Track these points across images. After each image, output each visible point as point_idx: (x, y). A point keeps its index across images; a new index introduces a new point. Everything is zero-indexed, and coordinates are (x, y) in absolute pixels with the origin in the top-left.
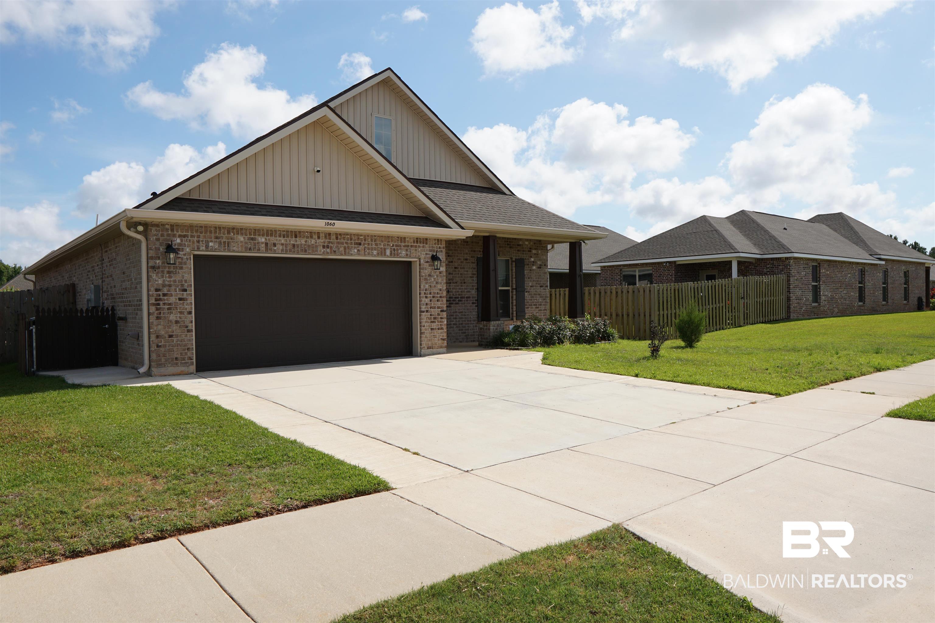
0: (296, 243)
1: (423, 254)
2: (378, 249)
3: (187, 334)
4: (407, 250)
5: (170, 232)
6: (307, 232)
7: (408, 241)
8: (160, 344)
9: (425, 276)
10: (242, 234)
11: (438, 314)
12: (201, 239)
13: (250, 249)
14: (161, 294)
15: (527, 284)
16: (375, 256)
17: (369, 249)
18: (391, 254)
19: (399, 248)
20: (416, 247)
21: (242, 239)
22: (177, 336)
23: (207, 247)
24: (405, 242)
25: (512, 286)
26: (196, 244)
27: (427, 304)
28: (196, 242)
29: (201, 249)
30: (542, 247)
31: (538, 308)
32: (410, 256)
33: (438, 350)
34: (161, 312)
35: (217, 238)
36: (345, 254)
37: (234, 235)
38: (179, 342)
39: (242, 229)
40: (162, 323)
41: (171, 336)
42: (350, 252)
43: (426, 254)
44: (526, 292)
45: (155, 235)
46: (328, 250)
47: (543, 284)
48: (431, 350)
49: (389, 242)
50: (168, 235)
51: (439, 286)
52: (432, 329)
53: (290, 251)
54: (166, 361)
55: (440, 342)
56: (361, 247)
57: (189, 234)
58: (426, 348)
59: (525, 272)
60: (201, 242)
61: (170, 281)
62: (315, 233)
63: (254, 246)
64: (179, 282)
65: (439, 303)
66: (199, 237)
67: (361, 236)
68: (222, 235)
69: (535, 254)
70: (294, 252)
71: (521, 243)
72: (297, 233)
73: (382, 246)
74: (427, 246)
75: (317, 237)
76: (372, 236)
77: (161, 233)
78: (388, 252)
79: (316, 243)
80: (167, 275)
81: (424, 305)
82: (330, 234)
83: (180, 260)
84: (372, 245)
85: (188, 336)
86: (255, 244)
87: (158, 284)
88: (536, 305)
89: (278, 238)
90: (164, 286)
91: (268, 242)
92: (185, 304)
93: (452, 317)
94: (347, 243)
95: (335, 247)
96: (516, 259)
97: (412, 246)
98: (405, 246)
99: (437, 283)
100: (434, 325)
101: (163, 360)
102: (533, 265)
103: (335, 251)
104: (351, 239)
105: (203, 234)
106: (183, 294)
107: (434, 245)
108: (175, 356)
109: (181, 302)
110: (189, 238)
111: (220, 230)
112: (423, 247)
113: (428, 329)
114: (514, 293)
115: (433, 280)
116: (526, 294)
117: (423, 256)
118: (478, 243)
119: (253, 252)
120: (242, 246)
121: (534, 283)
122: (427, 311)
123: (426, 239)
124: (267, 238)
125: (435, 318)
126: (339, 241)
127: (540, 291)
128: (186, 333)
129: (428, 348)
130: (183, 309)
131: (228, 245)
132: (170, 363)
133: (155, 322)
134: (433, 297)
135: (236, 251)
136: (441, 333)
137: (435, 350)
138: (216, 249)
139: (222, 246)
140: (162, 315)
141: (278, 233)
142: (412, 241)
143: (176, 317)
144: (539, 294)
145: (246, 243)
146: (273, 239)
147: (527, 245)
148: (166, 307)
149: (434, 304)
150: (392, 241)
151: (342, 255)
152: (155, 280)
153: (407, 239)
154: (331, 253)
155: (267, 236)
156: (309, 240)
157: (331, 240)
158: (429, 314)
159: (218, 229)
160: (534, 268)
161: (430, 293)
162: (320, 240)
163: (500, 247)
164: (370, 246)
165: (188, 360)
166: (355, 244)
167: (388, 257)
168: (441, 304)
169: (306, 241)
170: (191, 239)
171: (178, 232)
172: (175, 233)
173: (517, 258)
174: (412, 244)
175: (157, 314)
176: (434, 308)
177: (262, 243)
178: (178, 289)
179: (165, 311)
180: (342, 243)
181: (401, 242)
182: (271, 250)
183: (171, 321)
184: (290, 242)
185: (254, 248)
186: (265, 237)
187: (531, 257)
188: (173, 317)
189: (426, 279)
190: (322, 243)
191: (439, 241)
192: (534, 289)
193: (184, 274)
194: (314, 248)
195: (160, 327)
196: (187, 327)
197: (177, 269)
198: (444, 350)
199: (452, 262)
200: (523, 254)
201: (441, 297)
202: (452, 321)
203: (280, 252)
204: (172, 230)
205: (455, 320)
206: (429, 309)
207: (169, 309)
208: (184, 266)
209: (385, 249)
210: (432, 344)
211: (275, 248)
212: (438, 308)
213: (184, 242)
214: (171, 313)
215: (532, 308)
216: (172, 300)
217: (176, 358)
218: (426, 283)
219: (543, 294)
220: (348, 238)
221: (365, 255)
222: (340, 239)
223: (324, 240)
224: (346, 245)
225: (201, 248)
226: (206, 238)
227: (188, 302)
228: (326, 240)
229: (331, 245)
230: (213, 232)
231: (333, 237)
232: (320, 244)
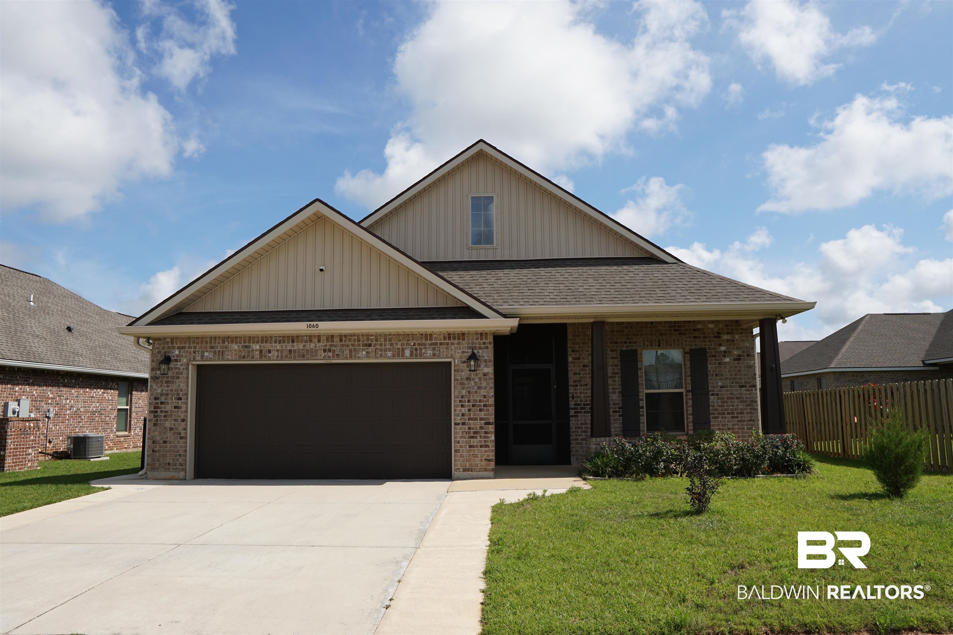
0: (292, 349)
1: (459, 353)
2: (394, 349)
3: (179, 441)
4: (434, 349)
5: (170, 345)
6: (306, 336)
7: (436, 339)
8: (155, 449)
9: (462, 379)
10: (236, 342)
11: (481, 428)
12: (197, 350)
13: (244, 357)
14: (159, 403)
15: (712, 383)
16: (389, 358)
17: (381, 350)
18: (411, 355)
19: (423, 347)
20: (448, 344)
21: (236, 347)
22: (170, 442)
23: (202, 356)
24: (431, 339)
25: (686, 388)
26: (192, 355)
27: (463, 415)
28: (192, 353)
29: (197, 359)
30: (742, 329)
31: (737, 417)
32: (438, 356)
33: (480, 473)
34: (158, 420)
35: (212, 347)
36: (351, 357)
37: (229, 343)
38: (172, 449)
39: (236, 338)
40: (158, 430)
41: (165, 442)
42: (357, 355)
43: (463, 352)
44: (712, 395)
45: (157, 348)
46: (330, 354)
47: (745, 382)
48: (470, 472)
49: (409, 340)
50: (169, 348)
51: (483, 392)
52: (470, 446)
53: (286, 357)
54: (160, 465)
55: (484, 463)
56: (371, 349)
57: (187, 345)
58: (461, 470)
59: (709, 366)
60: (197, 353)
61: (168, 390)
62: (315, 336)
63: (248, 353)
64: (175, 391)
65: (483, 413)
66: (195, 347)
67: (372, 335)
68: (217, 345)
69: (728, 341)
70: (291, 358)
71: (699, 326)
72: (295, 337)
73: (400, 346)
74: (464, 342)
75: (317, 340)
76: (385, 335)
77: (162, 346)
78: (407, 353)
79: (316, 347)
80: (165, 385)
81: (458, 415)
82: (332, 337)
83: (177, 371)
84: (385, 345)
85: (181, 443)
86: (249, 352)
87: (157, 393)
88: (733, 413)
89: (273, 344)
90: (162, 394)
91: (262, 349)
92: (179, 412)
93: (579, 430)
94: (352, 345)
95: (338, 350)
96: (690, 349)
97: (441, 344)
98: (431, 344)
99: (479, 388)
100: (474, 442)
101: (157, 465)
102: (725, 356)
103: (338, 355)
104: (359, 341)
105: (200, 345)
106: (178, 403)
107: (475, 341)
108: (168, 461)
109: (176, 410)
110: (187, 349)
111: (215, 340)
112: (459, 344)
113: (465, 446)
114: (690, 397)
115: (473, 384)
116: (712, 398)
117: (458, 355)
118: (623, 331)
119: (246, 359)
120: (235, 354)
121: (728, 382)
122: (464, 424)
123: (463, 334)
124: (262, 345)
125: (475, 433)
126: (343, 343)
127: (740, 394)
128: (179, 440)
129: (464, 470)
130: (177, 417)
131: (222, 354)
132: (163, 468)
133: (153, 428)
134: (473, 406)
135: (230, 359)
136: (486, 451)
137: (474, 474)
138: (210, 358)
139: (217, 355)
140: (158, 422)
141: (274, 339)
142: (442, 337)
143: (171, 424)
144: (738, 398)
145: (240, 351)
146: (268, 346)
147: (712, 329)
148: (163, 414)
149: (474, 415)
150: (413, 339)
151: (346, 358)
152: (155, 390)
153: (434, 336)
154: (333, 357)
155: (262, 342)
156: (308, 345)
157: (334, 343)
158: (467, 427)
159: (213, 339)
160: (727, 360)
161: (469, 401)
162: (320, 344)
163: (661, 334)
164: (383, 347)
165: (179, 466)
166: (363, 346)
167: (407, 358)
168: (485, 415)
169: (304, 346)
170: (188, 350)
171: (177, 344)
172: (175, 345)
173: (694, 347)
174: (443, 341)
175: (155, 421)
176: (476, 419)
177: (257, 350)
178: (174, 398)
179: (161, 418)
180: (348, 346)
181: (426, 340)
182: (265, 356)
183: (166, 428)
184: (286, 347)
185: (248, 356)
186: (260, 344)
187: (721, 345)
188: (168, 424)
189: (462, 384)
190: (323, 346)
191: (482, 335)
192: (727, 391)
193: (180, 384)
194: (313, 353)
195: (156, 433)
196: (180, 434)
197: (174, 379)
198: (491, 474)
199: (579, 358)
200: (705, 341)
201: (485, 406)
202: (580, 435)
203: (275, 359)
204: (172, 343)
205: (584, 434)
206: (467, 421)
207: (165, 416)
208: (181, 376)
209: (403, 350)
210: (471, 465)
211: (270, 355)
212: (481, 419)
213: (182, 353)
214: (167, 420)
215: (725, 418)
216: (168, 408)
217: (169, 464)
218: (463, 388)
219: (747, 398)
220: (355, 339)
221: (376, 358)
222: (345, 341)
223: (325, 343)
224: (352, 348)
225: (197, 358)
226: (201, 348)
227: (183, 410)
228: (328, 344)
229: (333, 348)
230: (209, 342)
231: (337, 339)
232: (320, 347)
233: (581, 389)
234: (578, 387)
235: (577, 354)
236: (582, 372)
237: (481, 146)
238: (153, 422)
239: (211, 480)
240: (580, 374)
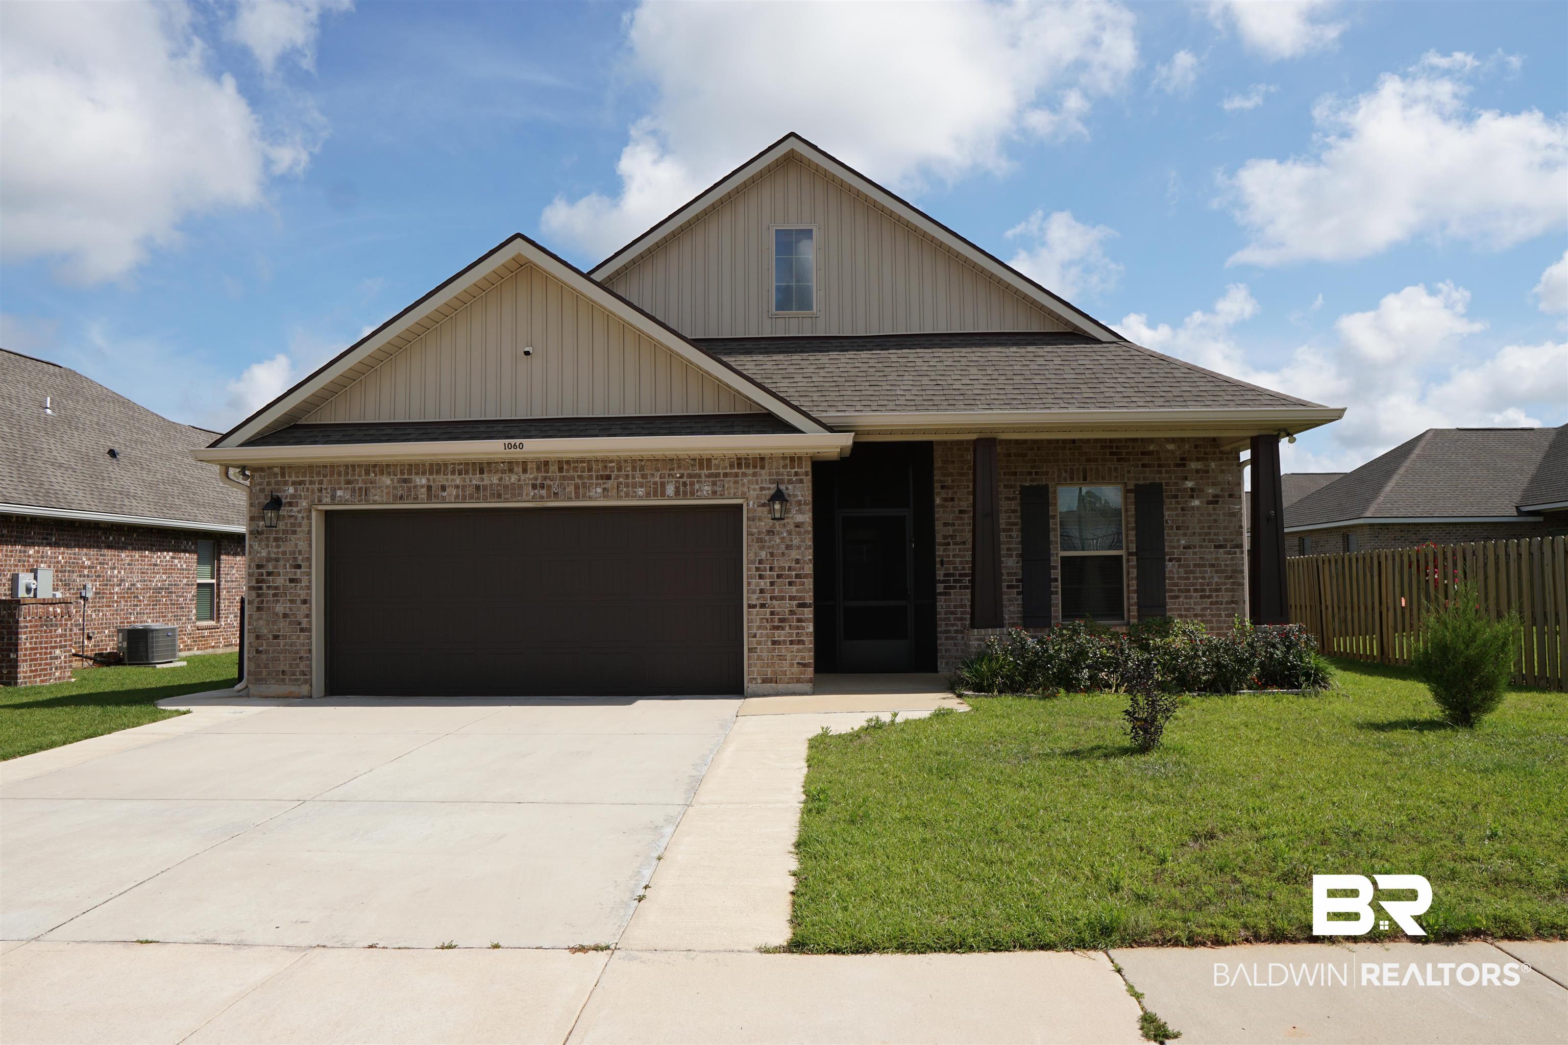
0: (481, 483)
1: (754, 490)
2: (648, 484)
3: (299, 635)
4: (714, 484)
5: (279, 478)
6: (503, 463)
7: (717, 467)
8: (261, 649)
9: (759, 533)
10: (389, 474)
11: (792, 612)
12: (324, 486)
13: (401, 498)
14: (265, 573)
15: (1171, 541)
16: (641, 498)
17: (627, 486)
18: (677, 493)
19: (695, 480)
20: (736, 475)
21: (388, 482)
22: (285, 637)
23: (333, 497)
24: (709, 468)
25: (1128, 548)
26: (317, 494)
27: (762, 591)
28: (316, 491)
29: (324, 502)
30: (1221, 452)
31: (1209, 597)
32: (721, 495)
33: (790, 686)
34: (263, 601)
35: (348, 482)
36: (577, 497)
37: (376, 476)
38: (287, 647)
39: (388, 466)
40: (264, 616)
41: (276, 637)
42: (588, 494)
43: (762, 489)
44: (1170, 560)
45: (258, 484)
46: (543, 492)
47: (1225, 540)
48: (773, 685)
49: (673, 469)
50: (277, 483)
51: (794, 554)
52: (774, 643)
53: (471, 497)
54: (269, 674)
55: (796, 669)
56: (610, 484)
57: (307, 479)
58: (759, 681)
59: (1166, 513)
60: (324, 491)
61: (278, 553)
62: (517, 463)
63: (408, 492)
64: (290, 555)
65: (794, 588)
66: (321, 482)
67: (611, 461)
68: (357, 477)
69: (1197, 471)
70: (478, 498)
71: (1152, 448)
72: (485, 465)
73: (658, 479)
74: (763, 472)
75: (521, 469)
76: (634, 461)
77: (267, 480)
78: (670, 490)
79: (519, 480)
80: (274, 544)
81: (754, 592)
82: (546, 463)
83: (292, 521)
84: (634, 478)
85: (301, 638)
86: (409, 490)
87: (260, 558)
88: (1203, 590)
89: (450, 477)
90: (269, 560)
91: (432, 483)
92: (298, 588)
93: (952, 617)
94: (580, 477)
95: (556, 486)
96: (1136, 485)
97: (726, 475)
98: (709, 476)
99: (788, 547)
100: (780, 635)
101: (264, 674)
102: (1192, 497)
103: (556, 494)
104: (590, 470)
105: (328, 478)
106: (295, 573)
107: (782, 470)
108: (282, 668)
109: (293, 585)
110: (307, 485)
111: (354, 470)
112: (754, 474)
113: (766, 642)
114: (1134, 563)
115: (778, 541)
116: (1169, 565)
117: (753, 494)
118: (1025, 455)
119: (406, 502)
120: (388, 493)
121: (1196, 540)
122: (763, 606)
123: (762, 459)
124: (431, 477)
125: (782, 620)
126: (564, 474)
127: (1216, 559)
128: (298, 633)
129: (764, 681)
130: (295, 596)
131: (366, 493)
132: (274, 678)
133: (256, 615)
134: (779, 576)
135: (379, 501)
136: (799, 651)
137: (780, 686)
138: (346, 500)
139: (357, 495)
140: (265, 605)
141: (450, 468)
142: (727, 464)
143: (285, 608)
144: (1212, 566)
145: (395, 488)
146: (440, 479)
147: (1173, 452)
148: (271, 592)
149: (781, 591)
150: (679, 467)
151: (570, 499)
152: (257, 552)
153: (714, 462)
154: (549, 496)
155: (431, 473)
156: (506, 477)
157: (549, 474)
158: (768, 611)
159: (350, 469)
160: (1196, 503)
161: (771, 569)
162: (527, 476)
163: (1088, 460)
164: (630, 480)
165: (300, 675)
166: (597, 478)
167: (670, 498)
168: (797, 591)
169: (500, 479)
170: (310, 486)
171: (290, 477)
172: (287, 478)
173: (1141, 482)
174: (728, 471)
175: (258, 603)
176: (782, 598)
177: (422, 487)
178: (288, 565)
179: (268, 599)
180: (572, 478)
181: (701, 468)
182: (437, 497)
183: (277, 614)
184: (471, 481)
185: (408, 496)
186: (427, 476)
187: (1186, 478)
188: (280, 608)
189: (760, 540)
190: (531, 479)
191: (793, 460)
192: (1195, 553)
193: (297, 542)
194: (515, 490)
195: (261, 622)
196: (300, 624)
197: (288, 534)
198: (808, 687)
199: (952, 499)
200: (1160, 472)
201: (797, 576)
202: (953, 625)
203: (453, 500)
204: (283, 475)
205: (959, 623)
206: (769, 602)
207: (274, 595)
208: (298, 529)
209: (663, 485)
210: (775, 672)
211: (445, 494)
212: (792, 598)
213: (299, 492)
214: (278, 601)
215: (1191, 597)
216: (280, 581)
217: (283, 672)
218: (762, 548)
219: (1226, 565)
220: (583, 467)
221: (619, 497)
222: (568, 471)
223: (535, 474)
224: (580, 482)
225: (325, 500)
226: (331, 484)
227: (303, 584)
228: (540, 475)
229: (549, 482)
230: (343, 473)
231: (554, 468)
232: (527, 482)
233: (955, 549)
234: (951, 547)
235: (950, 491)
236: (957, 522)
237: (792, 143)
238: (256, 604)
239: (353, 698)
240: (953, 525)
